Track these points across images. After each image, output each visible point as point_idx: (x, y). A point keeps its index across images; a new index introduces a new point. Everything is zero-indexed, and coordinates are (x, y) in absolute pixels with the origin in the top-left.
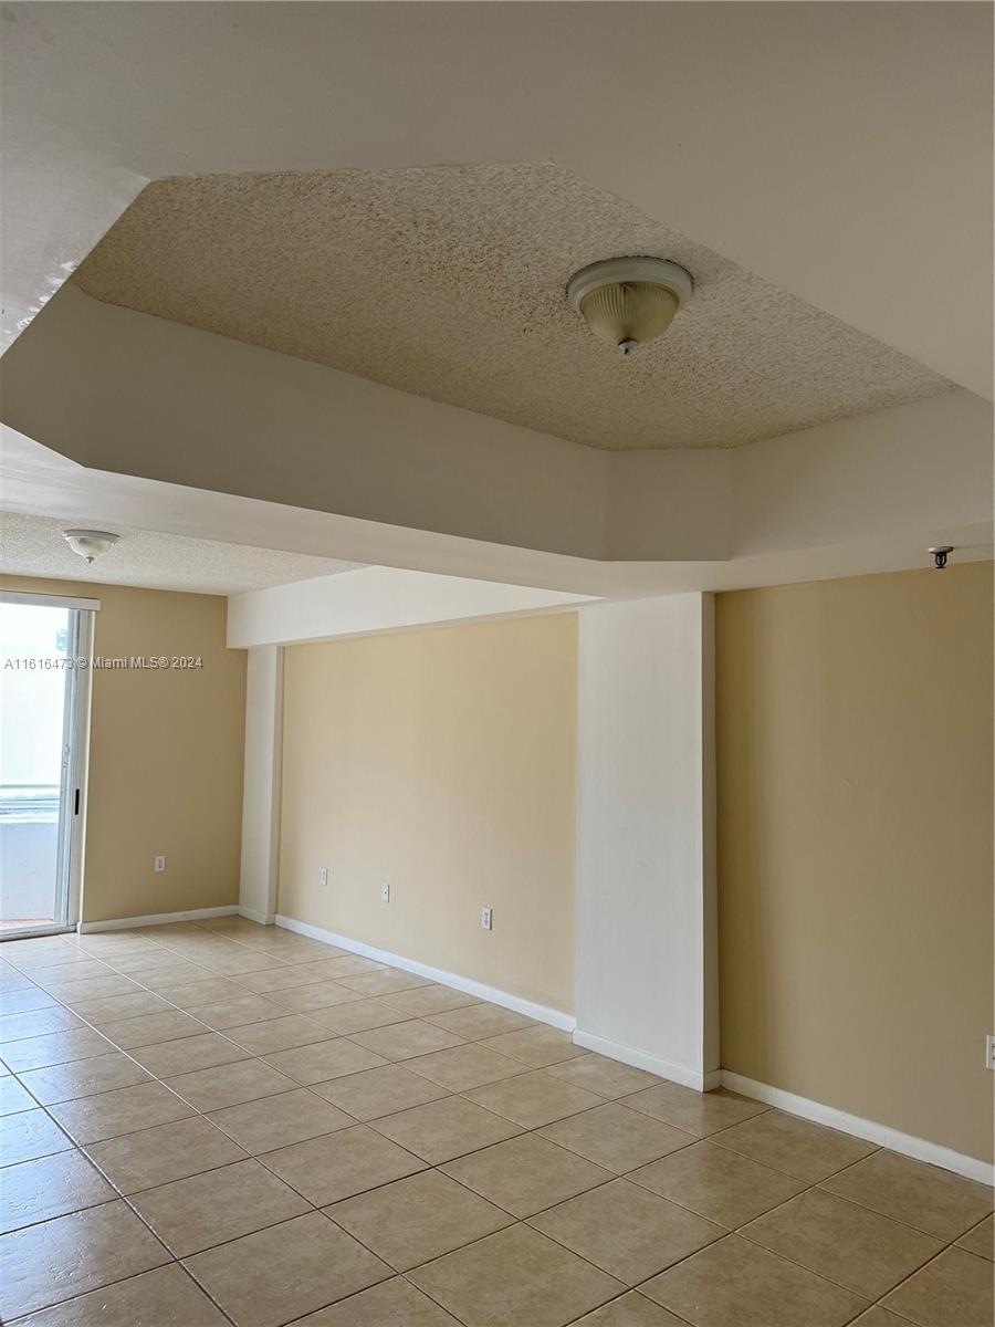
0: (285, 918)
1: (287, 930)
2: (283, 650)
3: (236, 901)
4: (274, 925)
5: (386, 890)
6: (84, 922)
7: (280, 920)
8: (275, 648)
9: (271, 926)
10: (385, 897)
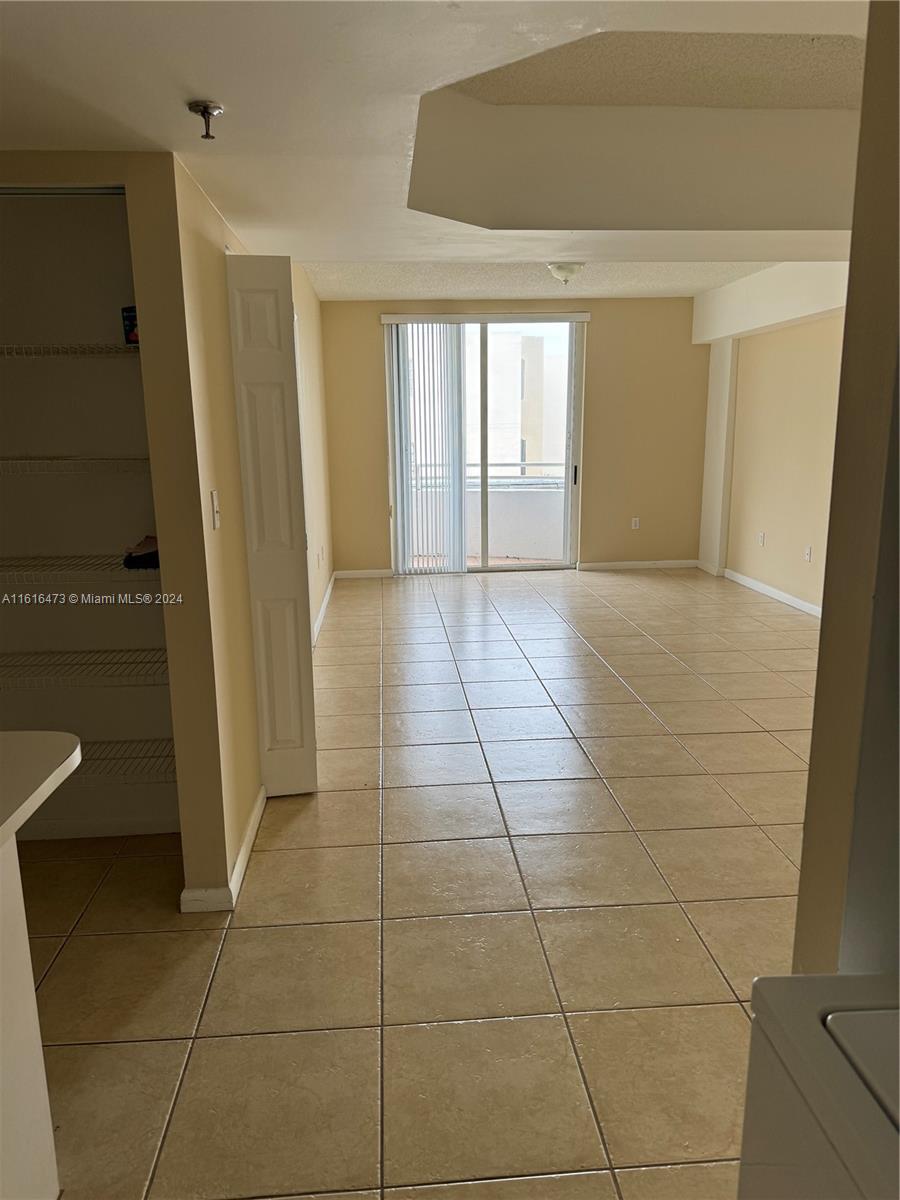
0: (732, 572)
1: (732, 581)
2: (738, 342)
3: (696, 557)
4: (723, 577)
5: (808, 551)
6: (581, 562)
7: (728, 573)
8: (731, 341)
9: (721, 577)
10: (807, 557)
